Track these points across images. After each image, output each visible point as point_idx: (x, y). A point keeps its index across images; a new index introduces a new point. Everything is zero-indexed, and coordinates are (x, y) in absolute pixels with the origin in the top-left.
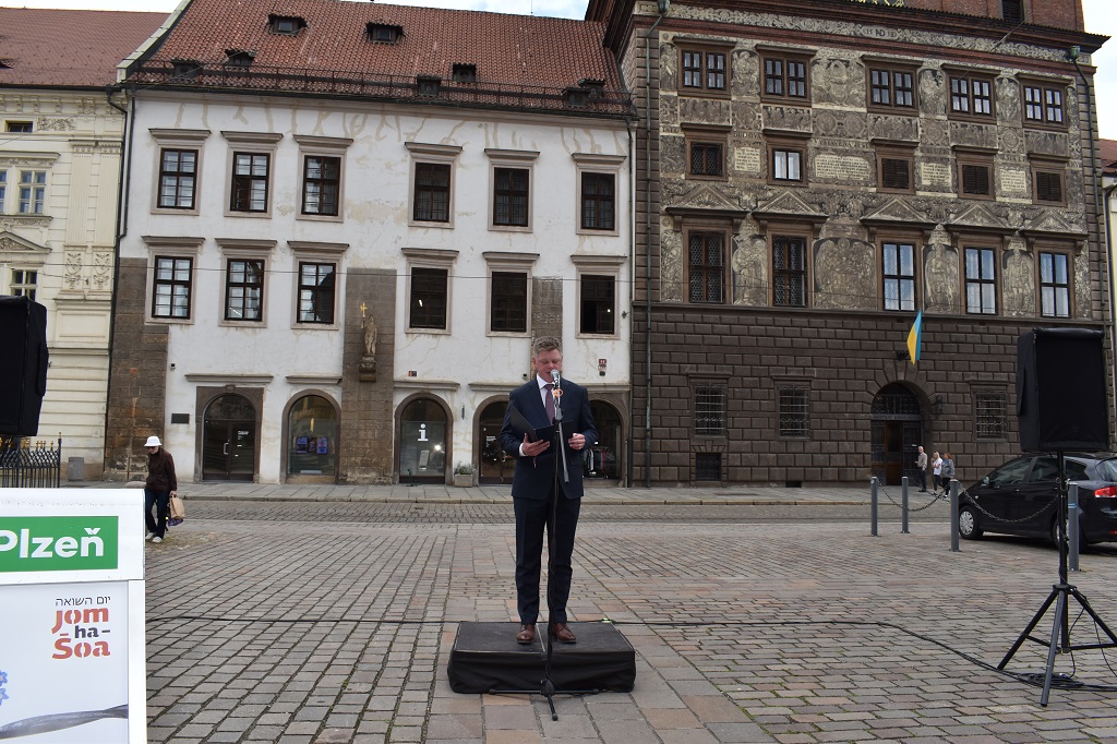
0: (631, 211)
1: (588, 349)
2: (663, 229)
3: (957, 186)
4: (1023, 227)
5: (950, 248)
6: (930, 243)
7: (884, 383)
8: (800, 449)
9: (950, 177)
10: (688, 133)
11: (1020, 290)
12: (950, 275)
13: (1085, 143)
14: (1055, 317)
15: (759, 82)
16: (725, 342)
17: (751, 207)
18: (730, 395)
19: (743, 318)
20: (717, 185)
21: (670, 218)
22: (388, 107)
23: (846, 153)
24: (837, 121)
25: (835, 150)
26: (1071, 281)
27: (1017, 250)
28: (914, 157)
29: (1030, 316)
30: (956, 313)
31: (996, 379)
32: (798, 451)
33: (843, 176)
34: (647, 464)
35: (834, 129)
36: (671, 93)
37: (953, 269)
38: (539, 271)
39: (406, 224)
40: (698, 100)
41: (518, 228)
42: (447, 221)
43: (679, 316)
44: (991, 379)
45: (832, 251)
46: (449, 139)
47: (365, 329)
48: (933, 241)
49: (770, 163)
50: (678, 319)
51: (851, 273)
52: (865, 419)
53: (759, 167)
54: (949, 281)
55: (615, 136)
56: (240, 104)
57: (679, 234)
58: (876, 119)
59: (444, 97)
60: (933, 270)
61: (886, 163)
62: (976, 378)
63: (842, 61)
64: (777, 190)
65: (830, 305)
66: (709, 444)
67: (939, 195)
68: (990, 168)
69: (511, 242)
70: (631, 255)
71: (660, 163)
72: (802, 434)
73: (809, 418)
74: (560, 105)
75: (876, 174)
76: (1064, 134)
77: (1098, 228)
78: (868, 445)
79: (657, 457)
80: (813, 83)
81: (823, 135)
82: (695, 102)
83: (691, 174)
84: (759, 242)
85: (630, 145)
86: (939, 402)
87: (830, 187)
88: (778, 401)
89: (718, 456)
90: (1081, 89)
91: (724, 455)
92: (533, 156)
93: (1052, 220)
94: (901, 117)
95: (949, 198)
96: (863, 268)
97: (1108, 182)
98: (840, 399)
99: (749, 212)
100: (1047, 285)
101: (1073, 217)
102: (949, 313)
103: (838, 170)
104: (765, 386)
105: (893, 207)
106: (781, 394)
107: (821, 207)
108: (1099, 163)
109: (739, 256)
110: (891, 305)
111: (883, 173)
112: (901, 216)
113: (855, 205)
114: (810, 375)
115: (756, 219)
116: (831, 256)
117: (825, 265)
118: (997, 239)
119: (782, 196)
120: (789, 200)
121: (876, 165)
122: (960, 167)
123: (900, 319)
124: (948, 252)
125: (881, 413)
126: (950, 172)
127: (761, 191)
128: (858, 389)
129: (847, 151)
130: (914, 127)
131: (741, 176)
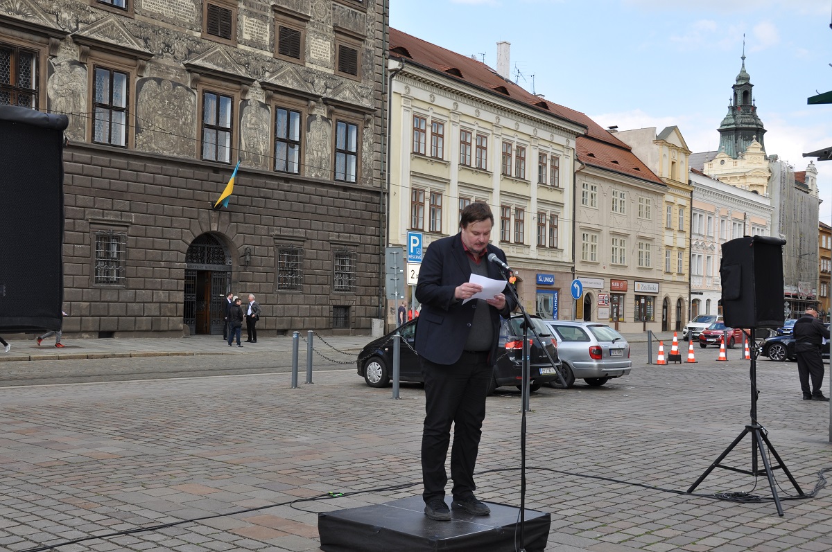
3: (272, 46)
4: (324, 95)
5: (264, 106)
7: (198, 233)
8: (115, 297)
9: (268, 35)
12: (262, 131)
13: (379, 26)
14: (345, 181)
17: (70, 28)
26: (359, 150)
27: (319, 116)
28: (238, 8)
29: (325, 178)
30: (265, 169)
31: (296, 235)
32: (113, 299)
33: (170, 14)
37: (265, 126)
44: (291, 234)
45: (155, 92)
48: (249, 97)
51: (173, 118)
52: (180, 267)
54: (262, 137)
61: (212, 10)
62: (279, 233)
64: (100, 14)
65: (150, 149)
67: (258, 51)
68: (302, 33)
72: (118, 282)
75: (202, 19)
76: (363, 14)
77: (383, 105)
78: (182, 294)
84: (78, 69)
86: (247, 254)
87: (156, 22)
88: (94, 245)
93: (348, 92)
95: (266, 57)
96: (184, 114)
97: (393, 64)
98: (156, 247)
99: (69, 33)
100: (340, 151)
101: (365, 92)
102: (260, 169)
103: (164, 6)
104: (80, 230)
105: (215, 56)
106: (97, 239)
107: (146, 43)
108: (387, 46)
109: (56, 81)
110: (209, 154)
111: (209, 19)
112: (222, 66)
113: (179, 47)
114: (127, 220)
115: (76, 43)
116: (154, 97)
117: (147, 105)
118: (304, 103)
119: (106, 22)
120: (112, 29)
121: (202, 9)
122: (277, 28)
123: (216, 170)
124: (262, 109)
125: (193, 262)
126: (268, 30)
127: (83, 12)
128: (174, 237)
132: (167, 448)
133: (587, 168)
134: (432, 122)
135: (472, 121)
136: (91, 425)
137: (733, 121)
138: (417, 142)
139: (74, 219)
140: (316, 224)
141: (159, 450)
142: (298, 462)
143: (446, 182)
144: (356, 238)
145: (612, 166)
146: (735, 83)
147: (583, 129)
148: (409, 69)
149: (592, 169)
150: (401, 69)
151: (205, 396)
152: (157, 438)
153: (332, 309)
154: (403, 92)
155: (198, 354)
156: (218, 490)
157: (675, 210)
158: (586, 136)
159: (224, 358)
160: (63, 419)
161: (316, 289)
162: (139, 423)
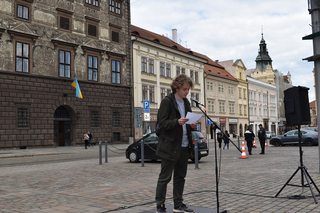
3: (86, 32)
4: (107, 50)
5: (83, 55)
6: (76, 52)
7: (58, 106)
8: (26, 133)
9: (84, 28)
11: (105, 73)
12: (83, 65)
13: (127, 23)
14: (116, 83)
17: (7, 27)
19: (3, 76)
23: (46, 12)
25: (42, 9)
26: (121, 71)
27: (105, 58)
28: (72, 18)
29: (108, 82)
30: (84, 80)
31: (97, 105)
32: (25, 134)
33: (45, 21)
35: (42, 1)
37: (84, 63)
44: (95, 105)
45: (40, 51)
48: (77, 51)
49: (16, 10)
51: (47, 61)
52: (52, 120)
53: (11, 10)
54: (82, 67)
58: (58, 0)
61: (62, 18)
62: (91, 105)
64: (18, 22)
65: (38, 73)
67: (80, 34)
68: (97, 27)
72: (27, 126)
73: (29, 120)
75: (58, 22)
76: (120, 19)
77: (129, 53)
78: (53, 130)
81: (38, 2)
84: (10, 43)
86: (78, 113)
87: (40, 24)
88: (17, 112)
90: (126, 4)
93: (116, 49)
94: (68, 1)
95: (83, 36)
96: (52, 59)
97: (133, 38)
98: (42, 112)
99: (6, 30)
100: (114, 72)
101: (122, 48)
102: (82, 80)
103: (43, 18)
104: (11, 106)
105: (63, 36)
106: (18, 110)
107: (36, 32)
108: (130, 31)
109: (1, 48)
110: (62, 75)
111: (60, 22)
112: (66, 40)
113: (49, 33)
114: (30, 102)
115: (9, 33)
116: (40, 53)
117: (37, 56)
118: (99, 53)
119: (20, 25)
120: (23, 27)
121: (58, 19)
122: (87, 25)
123: (65, 81)
124: (82, 56)
125: (57, 117)
126: (84, 26)
127: (12, 21)
128: (49, 108)
129: (47, 11)
130: (72, 6)
131: (3, 13)
132: (49, 191)
133: (208, 76)
134: (149, 59)
135: (164, 59)
136: (17, 183)
137: (260, 57)
138: (143, 67)
139: (9, 102)
140: (105, 101)
141: (46, 192)
142: (106, 194)
143: (155, 82)
144: (121, 106)
145: (218, 75)
146: (260, 43)
147: (206, 61)
148: (139, 39)
149: (210, 76)
150: (136, 39)
151: (64, 170)
152: (45, 187)
153: (113, 134)
154: (137, 48)
155: (60, 154)
156: (72, 208)
157: (242, 91)
158: (207, 64)
159: (70, 155)
160: (5, 181)
161: (106, 126)
162: (37, 181)
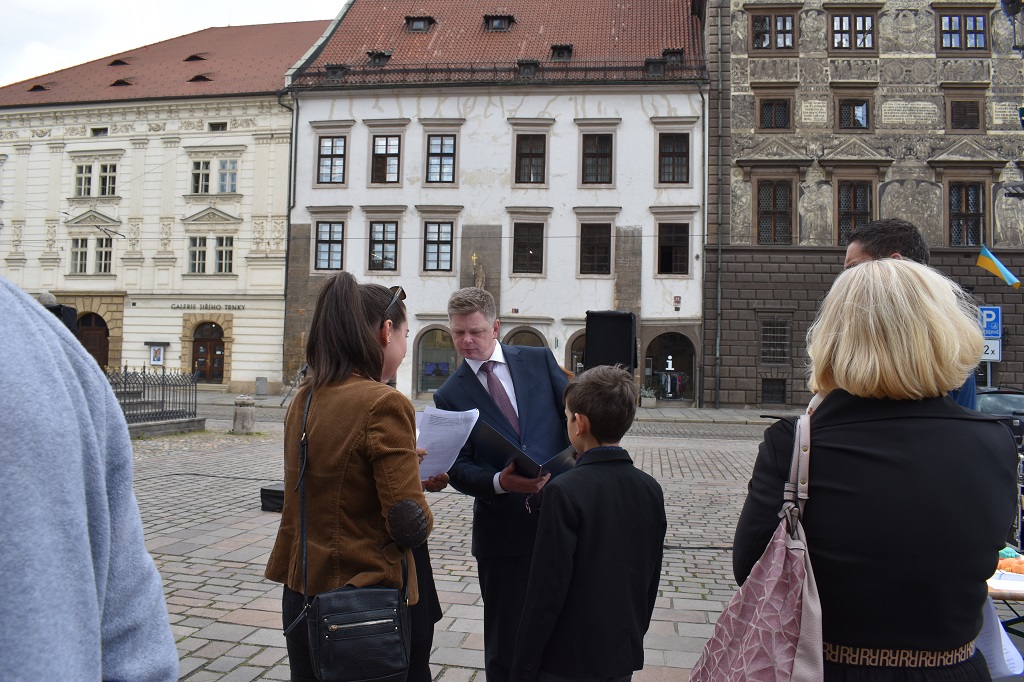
0: (704, 165)
1: (664, 287)
2: (733, 179)
6: (1000, 180)
10: (757, 91)
12: (1020, 211)
15: (826, 39)
16: (791, 280)
17: (817, 155)
18: (795, 328)
19: (810, 257)
20: (785, 137)
21: (740, 169)
22: (493, 89)
23: (914, 99)
24: (905, 69)
28: (985, 97)
33: (912, 121)
34: (717, 388)
35: (902, 77)
36: (742, 56)
38: (621, 222)
39: (509, 187)
40: (767, 60)
41: (603, 185)
42: (543, 182)
43: (747, 257)
45: (898, 192)
46: (544, 112)
47: (476, 275)
48: (1003, 178)
50: (747, 260)
51: (918, 212)
53: (825, 118)
54: (1020, 216)
55: (689, 99)
56: (377, 96)
57: (749, 184)
58: (945, 64)
59: (539, 76)
60: (1004, 207)
61: (956, 106)
63: (911, 10)
64: (843, 138)
66: (774, 371)
67: (1012, 133)
69: (598, 197)
70: (704, 204)
71: (732, 120)
74: (639, 75)
75: (945, 117)
79: (726, 382)
80: (881, 35)
81: (890, 83)
82: (764, 62)
83: (761, 128)
84: (825, 187)
85: (703, 106)
87: (896, 132)
89: (783, 381)
91: (788, 381)
92: (615, 122)
94: (972, 60)
96: (929, 207)
99: (816, 160)
103: (905, 115)
105: (963, 147)
107: (888, 152)
109: (806, 200)
111: (952, 115)
112: (970, 156)
113: (921, 148)
115: (822, 166)
116: (897, 197)
117: (890, 206)
119: (849, 143)
120: (855, 147)
121: (945, 109)
123: (967, 255)
127: (829, 140)
129: (915, 96)
130: (986, 68)
131: (808, 127)
